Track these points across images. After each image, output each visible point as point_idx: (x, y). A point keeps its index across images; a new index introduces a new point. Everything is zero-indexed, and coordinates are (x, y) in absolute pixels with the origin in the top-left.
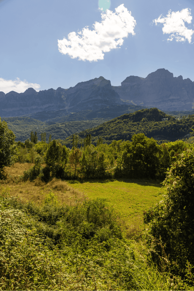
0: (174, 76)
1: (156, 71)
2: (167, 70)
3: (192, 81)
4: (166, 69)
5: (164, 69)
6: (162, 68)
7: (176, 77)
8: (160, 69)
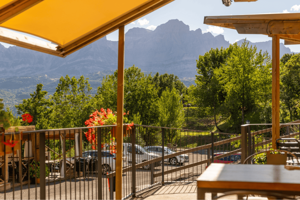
0: (190, 30)
1: (167, 23)
2: (181, 22)
3: (213, 36)
4: (179, 20)
5: (177, 20)
6: (175, 19)
7: (193, 31)
8: (172, 20)
